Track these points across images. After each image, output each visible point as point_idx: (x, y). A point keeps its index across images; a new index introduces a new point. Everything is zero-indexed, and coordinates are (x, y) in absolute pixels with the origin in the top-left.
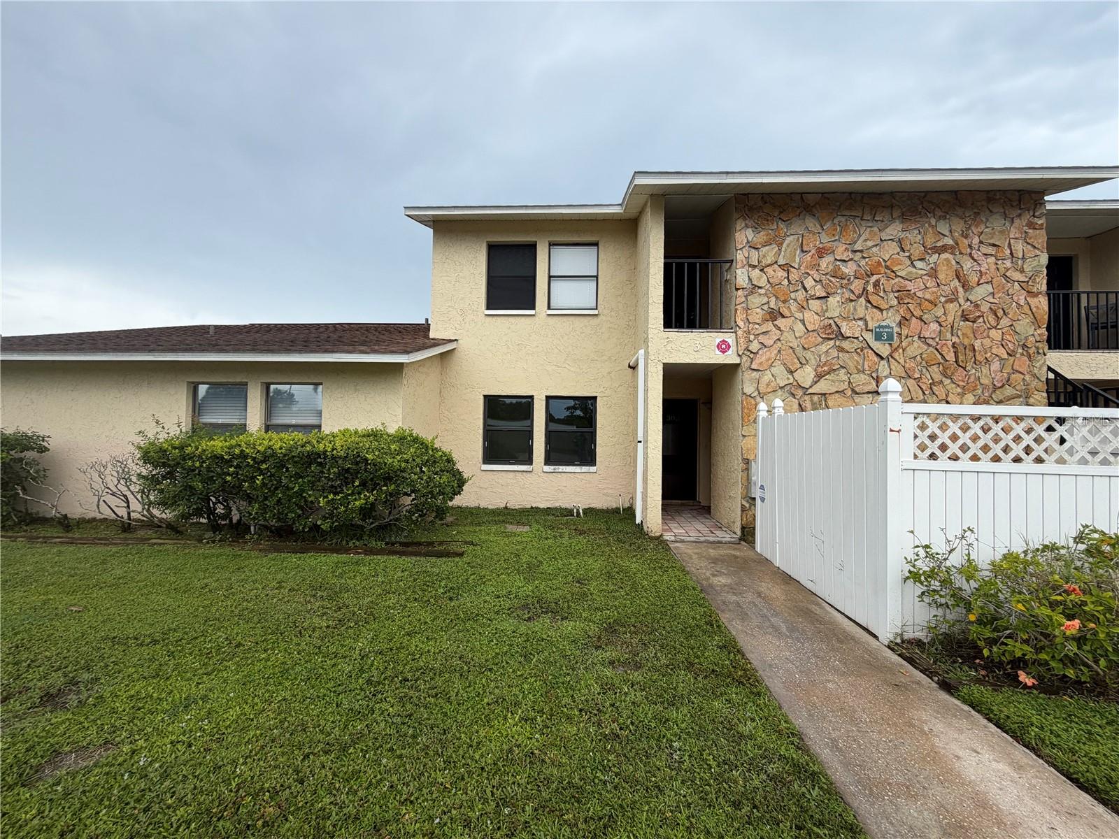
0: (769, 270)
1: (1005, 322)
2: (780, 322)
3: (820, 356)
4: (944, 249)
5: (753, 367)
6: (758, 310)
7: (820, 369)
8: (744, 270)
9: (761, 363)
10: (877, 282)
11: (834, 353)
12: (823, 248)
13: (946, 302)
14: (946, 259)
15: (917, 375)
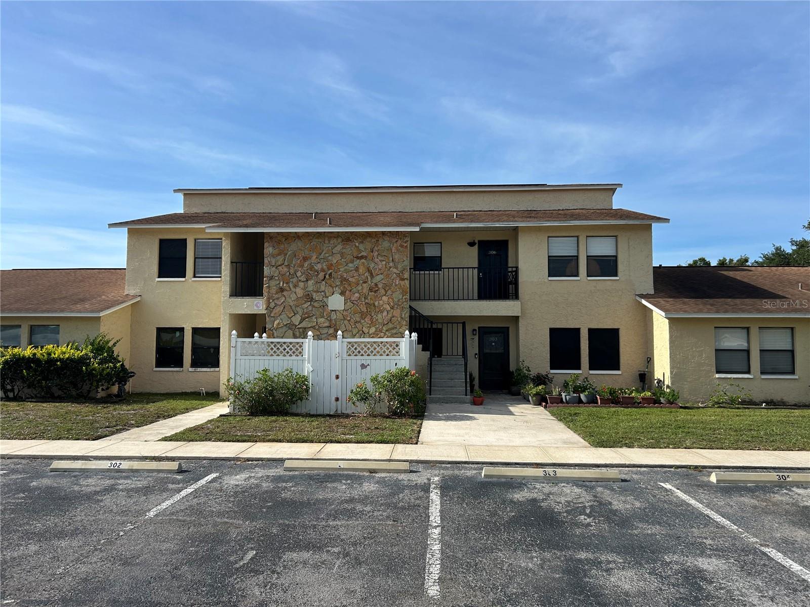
0: (280, 268)
1: (389, 292)
2: (285, 293)
3: (303, 309)
4: (362, 257)
5: (272, 315)
6: (274, 287)
7: (303, 316)
8: (268, 268)
9: (276, 313)
10: (331, 273)
11: (310, 308)
12: (306, 257)
13: (363, 283)
14: (363, 263)
15: (348, 319)
